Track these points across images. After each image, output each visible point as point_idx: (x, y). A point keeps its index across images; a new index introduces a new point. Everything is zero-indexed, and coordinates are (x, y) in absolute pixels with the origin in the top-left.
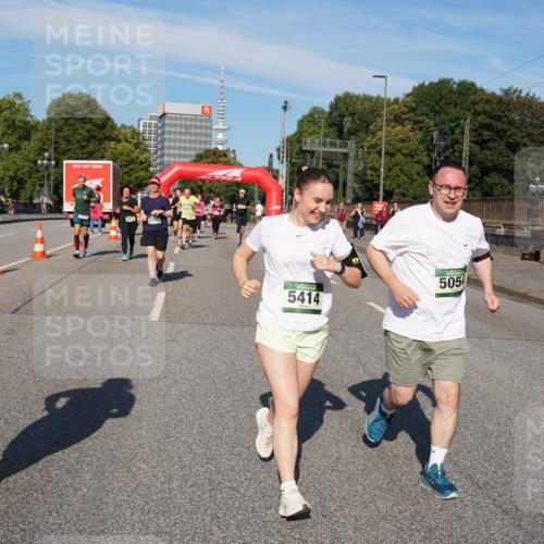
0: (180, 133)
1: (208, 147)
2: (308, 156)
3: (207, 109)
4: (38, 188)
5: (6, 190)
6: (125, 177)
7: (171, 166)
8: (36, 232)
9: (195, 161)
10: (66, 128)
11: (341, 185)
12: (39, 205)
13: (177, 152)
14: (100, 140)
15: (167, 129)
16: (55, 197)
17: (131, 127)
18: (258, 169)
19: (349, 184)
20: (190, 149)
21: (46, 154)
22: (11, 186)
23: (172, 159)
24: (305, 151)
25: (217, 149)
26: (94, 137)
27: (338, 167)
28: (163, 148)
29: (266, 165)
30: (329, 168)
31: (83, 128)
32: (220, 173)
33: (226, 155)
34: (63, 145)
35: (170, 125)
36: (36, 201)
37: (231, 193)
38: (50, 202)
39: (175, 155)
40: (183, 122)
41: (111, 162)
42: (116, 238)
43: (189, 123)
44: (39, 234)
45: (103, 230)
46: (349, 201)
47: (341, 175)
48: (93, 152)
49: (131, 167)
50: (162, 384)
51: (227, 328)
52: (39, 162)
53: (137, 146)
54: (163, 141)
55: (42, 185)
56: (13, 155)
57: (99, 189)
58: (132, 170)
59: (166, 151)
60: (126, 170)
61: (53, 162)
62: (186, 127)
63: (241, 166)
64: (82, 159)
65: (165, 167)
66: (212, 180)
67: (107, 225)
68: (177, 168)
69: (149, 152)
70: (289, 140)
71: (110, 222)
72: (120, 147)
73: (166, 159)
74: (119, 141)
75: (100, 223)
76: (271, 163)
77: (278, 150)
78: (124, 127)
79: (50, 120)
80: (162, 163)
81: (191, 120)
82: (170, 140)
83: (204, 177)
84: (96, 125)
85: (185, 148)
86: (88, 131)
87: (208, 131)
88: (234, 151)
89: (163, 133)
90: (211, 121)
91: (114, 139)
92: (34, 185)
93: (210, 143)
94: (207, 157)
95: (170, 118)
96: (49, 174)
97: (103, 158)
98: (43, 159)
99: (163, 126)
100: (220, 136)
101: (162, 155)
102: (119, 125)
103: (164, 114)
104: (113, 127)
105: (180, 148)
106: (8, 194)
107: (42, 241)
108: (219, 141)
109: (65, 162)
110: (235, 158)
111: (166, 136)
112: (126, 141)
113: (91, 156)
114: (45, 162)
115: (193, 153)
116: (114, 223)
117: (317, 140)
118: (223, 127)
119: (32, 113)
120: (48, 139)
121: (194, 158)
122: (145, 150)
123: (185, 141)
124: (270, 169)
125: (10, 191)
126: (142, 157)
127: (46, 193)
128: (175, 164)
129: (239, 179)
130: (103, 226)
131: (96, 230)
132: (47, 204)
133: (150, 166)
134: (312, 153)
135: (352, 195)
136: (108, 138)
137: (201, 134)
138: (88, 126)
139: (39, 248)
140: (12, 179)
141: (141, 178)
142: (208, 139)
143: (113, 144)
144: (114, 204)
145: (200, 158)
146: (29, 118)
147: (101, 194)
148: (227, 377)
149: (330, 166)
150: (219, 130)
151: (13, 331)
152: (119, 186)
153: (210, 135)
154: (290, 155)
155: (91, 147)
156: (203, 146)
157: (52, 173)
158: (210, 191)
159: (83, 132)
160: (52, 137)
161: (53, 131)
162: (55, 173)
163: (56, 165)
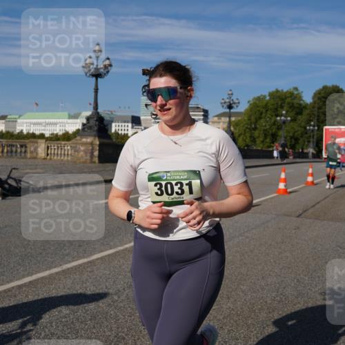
4: (306, 143)
5: (288, 144)
8: (308, 170)
12: (307, 153)
16: (317, 149)
21: (312, 123)
22: (291, 142)
36: (305, 151)
38: (314, 152)
44: (310, 171)
52: (308, 128)
55: (309, 142)
56: (292, 124)
61: (316, 128)
79: (314, 102)
92: (304, 142)
96: (313, 135)
98: (310, 126)
106: (289, 147)
107: (312, 175)
109: (325, 127)
114: (311, 128)
119: (304, 99)
120: (313, 114)
125: (290, 145)
127: (312, 146)
132: (313, 153)
139: (310, 179)
140: (291, 138)
146: (302, 102)
151: (298, 228)
160: (316, 113)
161: (316, 109)
162: (317, 134)
163: (318, 129)
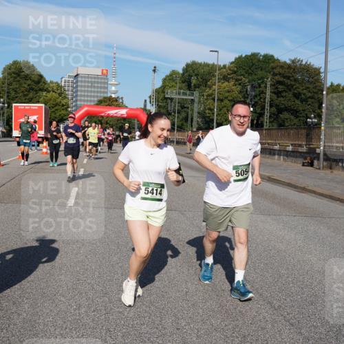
0: (88, 87)
1: (105, 95)
2: (169, 101)
3: (105, 71)
6: (53, 115)
7: (82, 107)
9: (97, 104)
10: (14, 83)
11: (189, 119)
13: (86, 99)
14: (36, 91)
15: (79, 84)
16: (7, 127)
17: (57, 83)
18: (137, 109)
19: (195, 119)
20: (94, 97)
21: (2, 100)
23: (82, 103)
24: (167, 98)
25: (111, 96)
26: (33, 89)
27: (188, 108)
28: (77, 96)
29: (143, 107)
30: (182, 108)
31: (25, 83)
32: (112, 112)
33: (117, 101)
34: (13, 94)
35: (82, 81)
37: (120, 125)
38: (4, 130)
39: (84, 101)
40: (90, 80)
41: (43, 105)
42: (46, 153)
43: (93, 80)
45: (38, 148)
46: (195, 130)
47: (190, 113)
48: (32, 99)
49: (56, 108)
50: (74, 246)
51: (117, 210)
53: (60, 94)
54: (77, 91)
57: (35, 122)
58: (57, 110)
59: (79, 98)
60: (53, 110)
61: (6, 105)
62: (91, 82)
63: (126, 107)
64: (24, 103)
65: (78, 108)
66: (108, 116)
67: (40, 145)
68: (86, 109)
69: (68, 98)
70: (157, 91)
71: (43, 143)
72: (49, 95)
73: (78, 103)
74: (49, 92)
75: (36, 144)
76: (145, 106)
77: (150, 97)
78: (51, 82)
79: (4, 78)
80: (76, 105)
81: (95, 78)
82: (81, 91)
83: (103, 114)
84: (33, 81)
85: (91, 96)
86: (29, 85)
87: (106, 86)
88: (122, 98)
89: (77, 87)
90: (108, 79)
91: (45, 90)
93: (107, 93)
94: (105, 102)
95: (82, 77)
96: (3, 113)
97: (38, 102)
99: (77, 82)
100: (113, 88)
101: (77, 101)
102: (49, 82)
103: (77, 75)
104: (45, 83)
105: (88, 96)
108: (112, 91)
109: (14, 105)
110: (122, 103)
111: (79, 88)
112: (53, 92)
113: (30, 101)
114: (1, 105)
115: (96, 99)
116: (45, 144)
117: (175, 91)
118: (116, 83)
120: (3, 90)
121: (96, 102)
122: (65, 97)
123: (91, 92)
124: (145, 109)
126: (64, 102)
128: (85, 106)
129: (125, 116)
130: (38, 146)
131: (33, 148)
132: (2, 132)
133: (68, 107)
134: (171, 99)
135: (197, 126)
136: (41, 90)
137: (101, 87)
138: (29, 82)
141: (62, 115)
142: (106, 90)
143: (44, 93)
144: (45, 132)
145: (100, 103)
147: (37, 126)
148: (117, 241)
149: (183, 107)
150: (112, 85)
152: (48, 120)
153: (107, 88)
154: (157, 101)
155: (31, 95)
156: (102, 95)
157: (6, 112)
158: (107, 123)
159: (26, 86)
160: (6, 89)
161: (6, 85)
162: (7, 112)
163: (8, 107)
